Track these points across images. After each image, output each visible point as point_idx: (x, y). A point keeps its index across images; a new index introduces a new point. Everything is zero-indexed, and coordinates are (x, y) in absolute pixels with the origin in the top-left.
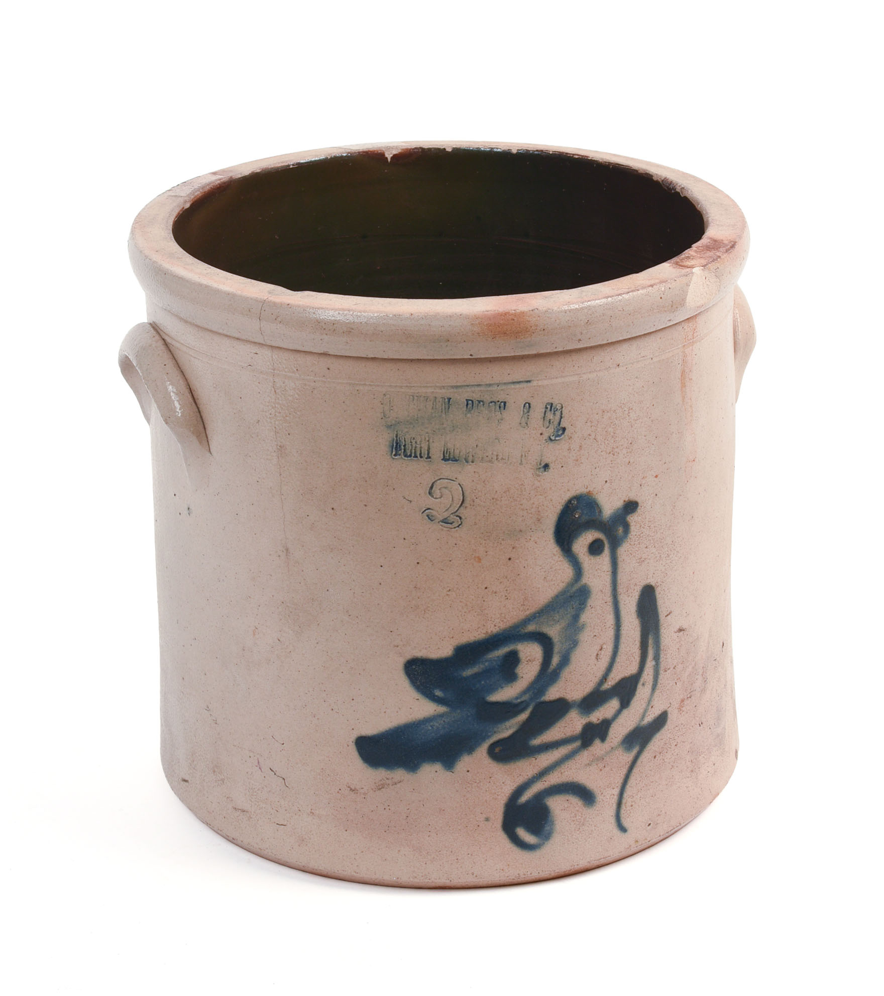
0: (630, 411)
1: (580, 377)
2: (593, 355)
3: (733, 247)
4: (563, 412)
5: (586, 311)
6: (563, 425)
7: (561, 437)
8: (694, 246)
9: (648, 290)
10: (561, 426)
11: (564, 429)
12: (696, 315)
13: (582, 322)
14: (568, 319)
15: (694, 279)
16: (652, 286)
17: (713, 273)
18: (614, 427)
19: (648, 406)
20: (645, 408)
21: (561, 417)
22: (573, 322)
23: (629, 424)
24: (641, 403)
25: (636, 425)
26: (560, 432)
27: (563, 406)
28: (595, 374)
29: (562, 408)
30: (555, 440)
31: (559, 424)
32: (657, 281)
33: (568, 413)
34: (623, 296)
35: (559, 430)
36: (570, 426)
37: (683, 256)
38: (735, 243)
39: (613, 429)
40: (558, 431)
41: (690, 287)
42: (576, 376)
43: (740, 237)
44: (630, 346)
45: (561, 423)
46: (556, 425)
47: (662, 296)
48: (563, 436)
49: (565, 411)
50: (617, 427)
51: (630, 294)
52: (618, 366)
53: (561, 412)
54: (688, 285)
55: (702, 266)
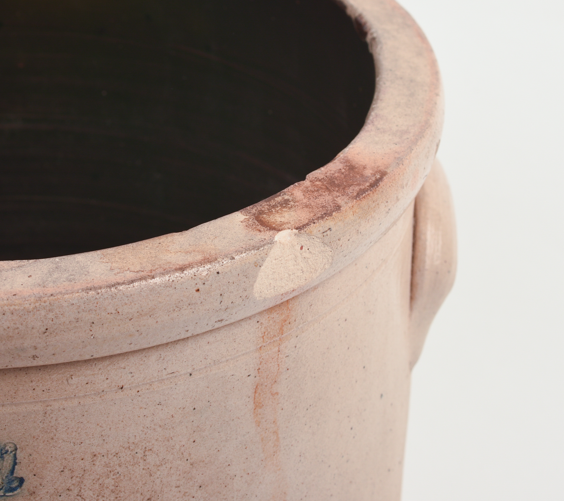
0: (147, 453)
1: (48, 406)
2: (72, 373)
3: (375, 184)
4: (18, 456)
5: (43, 313)
6: (19, 472)
7: (16, 492)
8: (311, 176)
9: (173, 278)
10: (15, 475)
11: (21, 481)
12: (287, 301)
13: (34, 331)
14: (9, 325)
15: (275, 251)
16: (182, 269)
17: (316, 239)
18: (114, 477)
19: (183, 443)
20: (178, 447)
21: (15, 464)
22: (16, 331)
23: (144, 472)
24: (168, 441)
25: (159, 473)
26: (15, 484)
27: (18, 447)
28: (76, 402)
29: (16, 449)
30: (4, 495)
31: (12, 471)
32: (199, 257)
33: (26, 457)
34: (121, 288)
35: (13, 481)
36: (31, 475)
37: (279, 199)
38: (383, 174)
39: (113, 481)
40: (10, 482)
41: (262, 268)
42: (40, 404)
43: (399, 161)
44: (145, 359)
45: (16, 470)
46: (6, 475)
47: (201, 287)
48: (19, 490)
49: (20, 455)
50: (122, 477)
51: (136, 284)
52: (122, 388)
53: (15, 455)
54: (258, 265)
55: (297, 229)
